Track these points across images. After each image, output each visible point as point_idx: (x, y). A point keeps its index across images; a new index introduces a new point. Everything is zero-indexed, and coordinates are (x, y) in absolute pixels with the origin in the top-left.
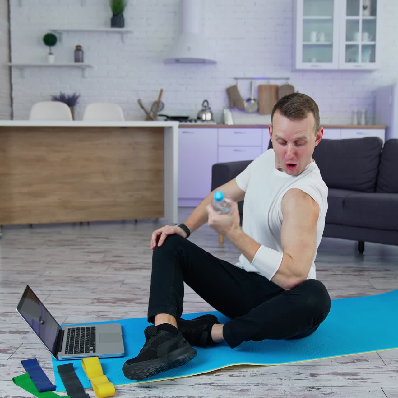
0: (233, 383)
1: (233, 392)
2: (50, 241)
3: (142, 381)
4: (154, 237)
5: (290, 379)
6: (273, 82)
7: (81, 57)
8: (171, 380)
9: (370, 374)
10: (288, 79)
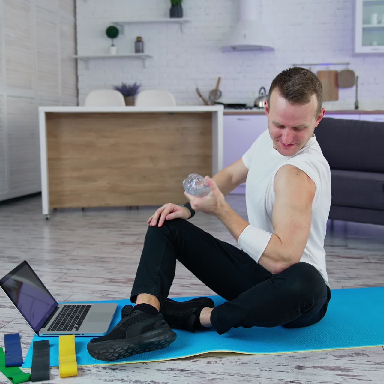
0: (208, 371)
1: (203, 380)
2: (92, 223)
3: (112, 362)
4: (156, 215)
5: (271, 371)
6: (332, 68)
7: (141, 48)
8: (144, 363)
9: (366, 370)
10: (348, 64)
